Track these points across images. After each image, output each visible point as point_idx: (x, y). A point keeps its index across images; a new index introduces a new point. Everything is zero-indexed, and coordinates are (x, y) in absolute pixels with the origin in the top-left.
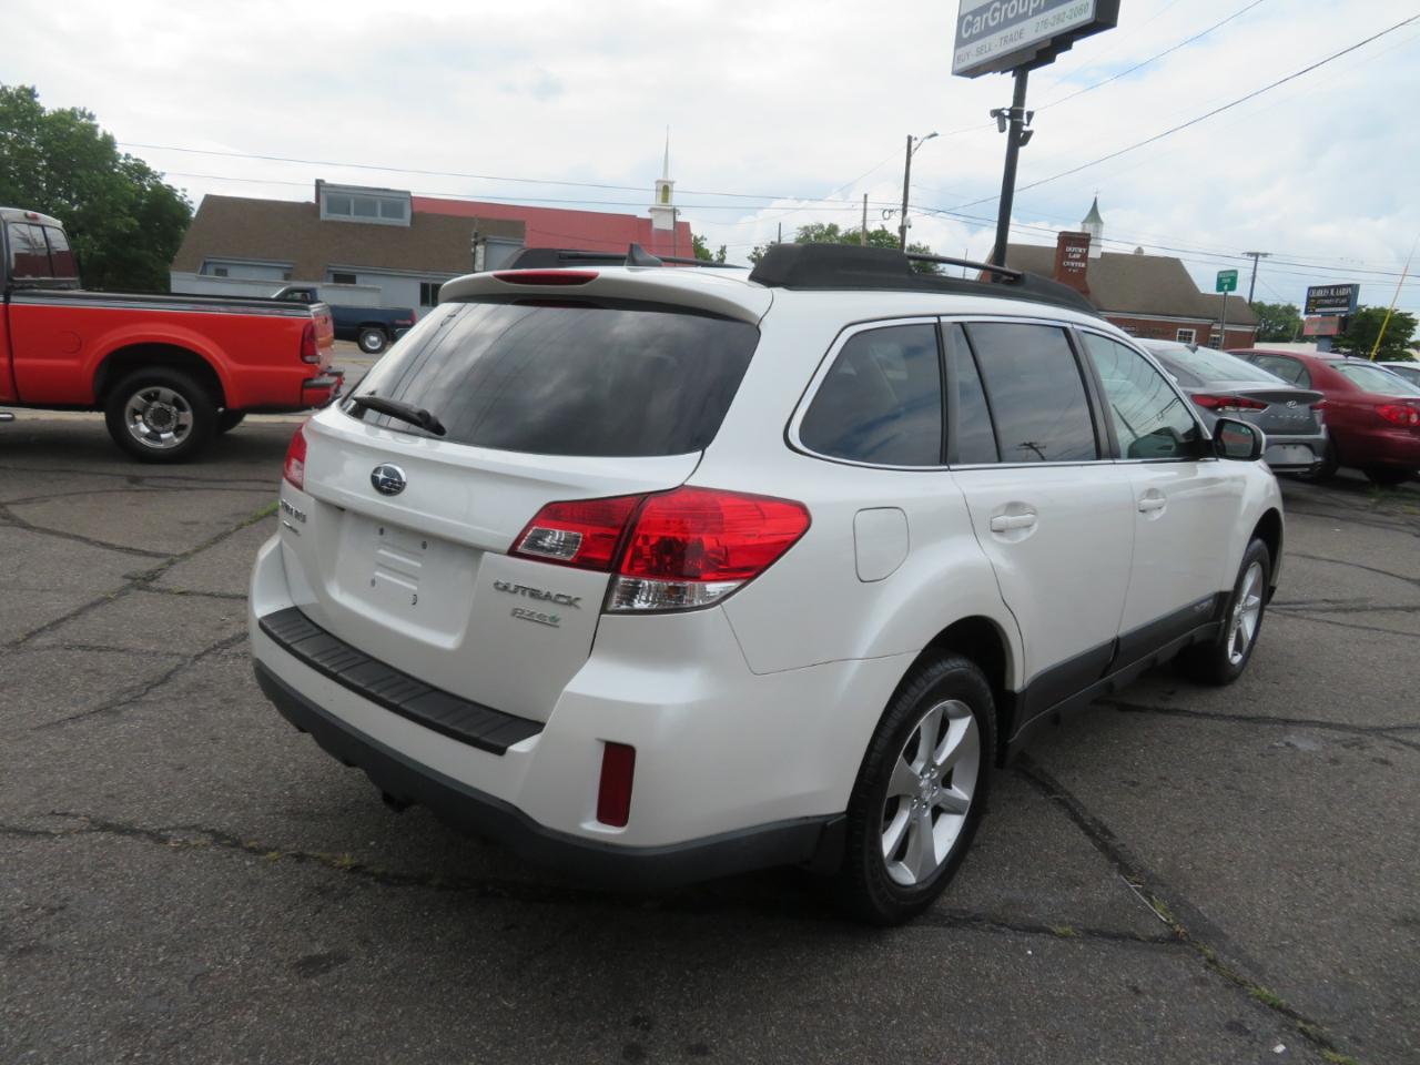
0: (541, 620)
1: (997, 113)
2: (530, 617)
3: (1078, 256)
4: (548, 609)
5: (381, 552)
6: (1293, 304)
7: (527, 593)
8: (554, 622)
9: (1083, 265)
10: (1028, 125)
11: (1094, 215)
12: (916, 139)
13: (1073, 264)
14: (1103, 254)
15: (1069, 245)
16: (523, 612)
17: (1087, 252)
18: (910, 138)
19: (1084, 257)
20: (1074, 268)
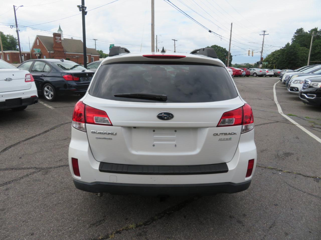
0: (227, 139)
1: (79, 6)
2: (224, 140)
3: (59, 39)
4: (229, 137)
5: (155, 136)
6: (102, 50)
7: (223, 134)
8: (230, 139)
9: (61, 41)
10: (86, 10)
11: (60, 29)
12: (16, 6)
13: (58, 41)
14: (64, 39)
15: (56, 36)
16: (222, 139)
17: (61, 38)
18: (14, 6)
19: (60, 40)
20: (58, 42)
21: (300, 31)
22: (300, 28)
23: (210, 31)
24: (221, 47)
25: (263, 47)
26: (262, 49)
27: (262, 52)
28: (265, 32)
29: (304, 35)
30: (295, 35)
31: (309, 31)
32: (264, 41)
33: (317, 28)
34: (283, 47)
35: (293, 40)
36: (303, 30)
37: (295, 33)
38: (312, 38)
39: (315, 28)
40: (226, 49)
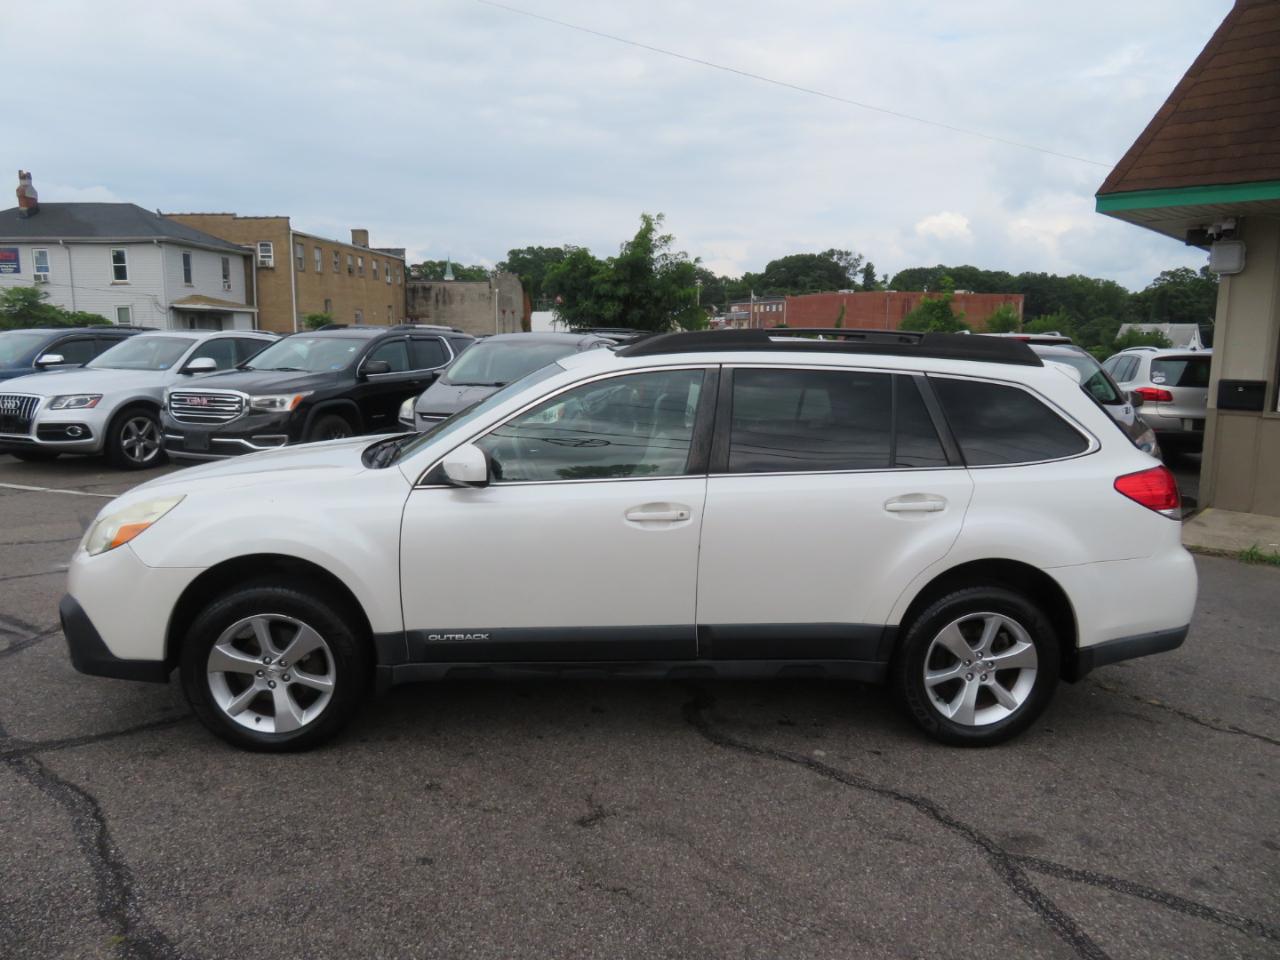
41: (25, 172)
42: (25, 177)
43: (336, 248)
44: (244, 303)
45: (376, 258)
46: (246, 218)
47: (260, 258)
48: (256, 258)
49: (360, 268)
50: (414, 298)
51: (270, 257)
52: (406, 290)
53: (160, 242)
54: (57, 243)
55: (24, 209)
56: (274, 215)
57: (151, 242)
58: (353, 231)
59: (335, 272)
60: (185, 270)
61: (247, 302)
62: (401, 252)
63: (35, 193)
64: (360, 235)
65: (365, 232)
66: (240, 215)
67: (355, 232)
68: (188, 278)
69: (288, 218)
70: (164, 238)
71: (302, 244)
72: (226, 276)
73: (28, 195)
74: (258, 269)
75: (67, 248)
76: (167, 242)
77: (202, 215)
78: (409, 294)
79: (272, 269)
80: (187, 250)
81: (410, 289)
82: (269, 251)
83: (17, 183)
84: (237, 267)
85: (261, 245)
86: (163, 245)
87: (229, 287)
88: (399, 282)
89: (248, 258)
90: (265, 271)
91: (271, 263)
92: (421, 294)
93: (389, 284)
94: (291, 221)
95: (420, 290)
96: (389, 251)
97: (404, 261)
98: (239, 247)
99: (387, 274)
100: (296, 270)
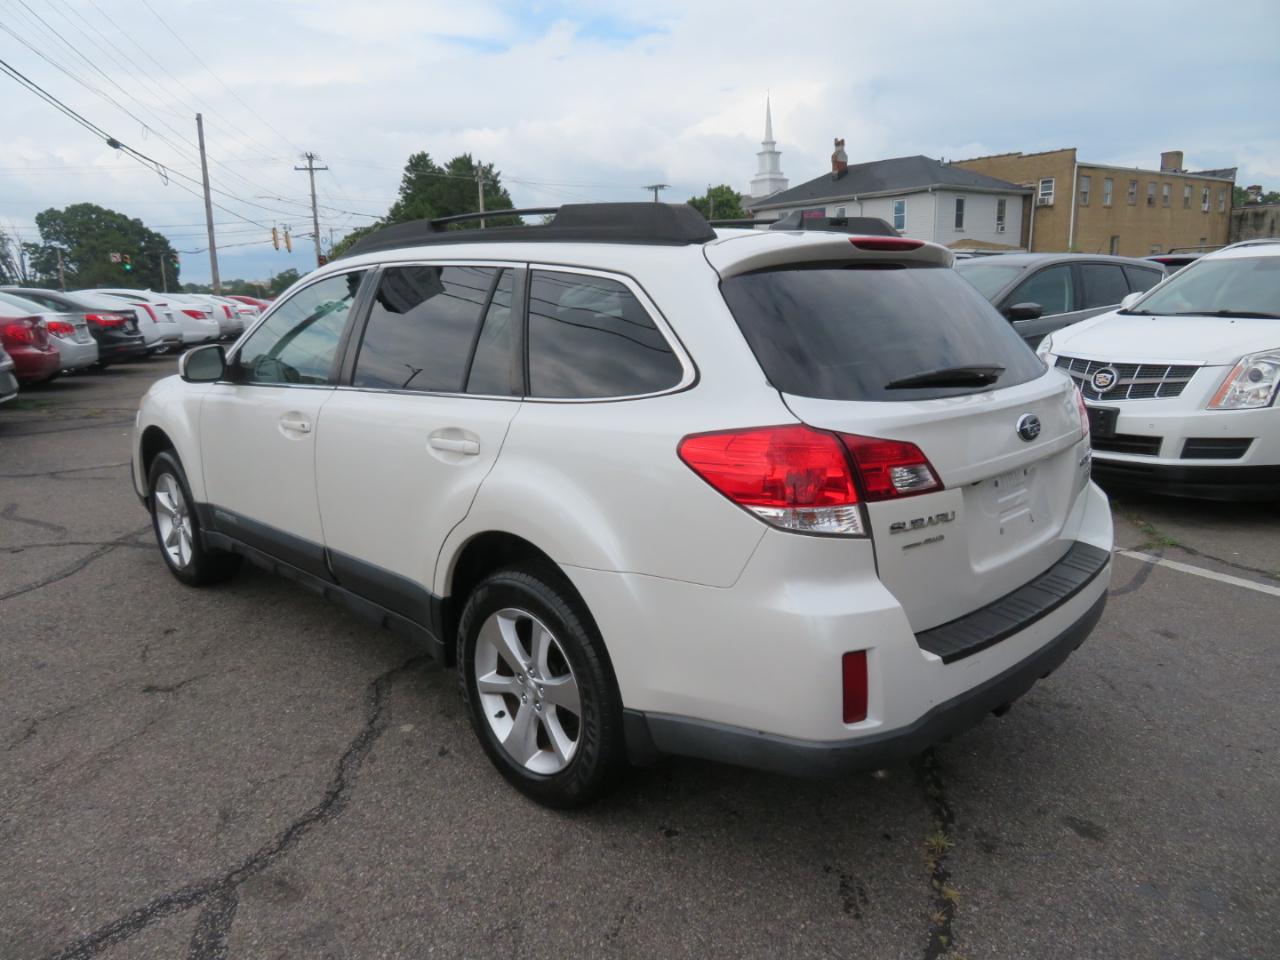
5: (1000, 501)
21: (419, 163)
22: (420, 153)
23: (114, 143)
24: (117, 212)
25: (315, 217)
26: (316, 224)
27: (316, 236)
28: (311, 158)
29: (438, 179)
30: (409, 175)
31: (446, 165)
32: (317, 192)
33: (470, 156)
34: (383, 219)
35: (405, 193)
36: (429, 158)
37: (407, 169)
38: (480, 189)
39: (465, 156)
40: (141, 224)
41: (839, 140)
42: (840, 144)
43: (1135, 177)
44: (1018, 245)
45: (1189, 183)
46: (1030, 155)
47: (1040, 196)
48: (1037, 196)
49: (1166, 197)
50: (1240, 228)
51: (1050, 194)
52: (1231, 218)
53: (934, 190)
54: (853, 200)
55: (836, 172)
56: (1059, 149)
57: (925, 191)
58: (1163, 155)
59: (1130, 205)
60: (957, 215)
61: (1021, 243)
62: (1232, 172)
63: (846, 157)
64: (1172, 159)
65: (1179, 155)
66: (1025, 153)
67: (1165, 156)
68: (959, 222)
69: (1075, 149)
70: (937, 185)
71: (1089, 177)
72: (1000, 218)
73: (840, 159)
74: (1037, 208)
75: (861, 204)
76: (941, 189)
77: (989, 158)
78: (1235, 223)
79: (1051, 207)
80: (960, 196)
81: (1236, 217)
82: (1050, 188)
83: (832, 149)
84: (1014, 209)
85: (1043, 183)
86: (938, 193)
87: (1002, 229)
88: (1222, 209)
89: (1027, 198)
90: (1044, 209)
91: (1051, 200)
92: (1250, 222)
93: (1206, 212)
94: (1077, 153)
95: (1250, 216)
96: (1214, 173)
97: (1233, 184)
98: (1020, 187)
99: (1204, 202)
100: (1077, 206)
